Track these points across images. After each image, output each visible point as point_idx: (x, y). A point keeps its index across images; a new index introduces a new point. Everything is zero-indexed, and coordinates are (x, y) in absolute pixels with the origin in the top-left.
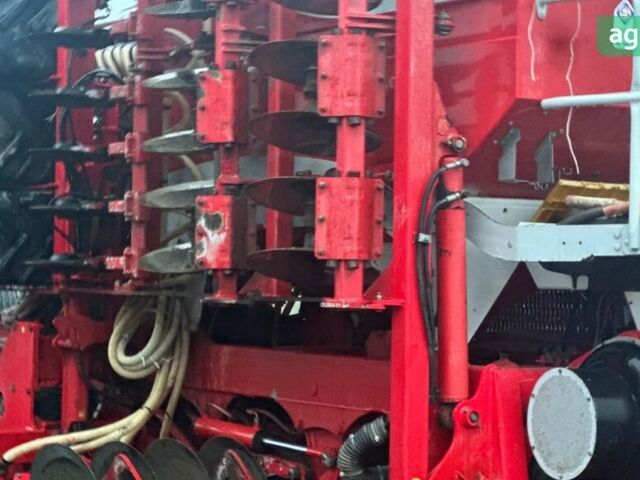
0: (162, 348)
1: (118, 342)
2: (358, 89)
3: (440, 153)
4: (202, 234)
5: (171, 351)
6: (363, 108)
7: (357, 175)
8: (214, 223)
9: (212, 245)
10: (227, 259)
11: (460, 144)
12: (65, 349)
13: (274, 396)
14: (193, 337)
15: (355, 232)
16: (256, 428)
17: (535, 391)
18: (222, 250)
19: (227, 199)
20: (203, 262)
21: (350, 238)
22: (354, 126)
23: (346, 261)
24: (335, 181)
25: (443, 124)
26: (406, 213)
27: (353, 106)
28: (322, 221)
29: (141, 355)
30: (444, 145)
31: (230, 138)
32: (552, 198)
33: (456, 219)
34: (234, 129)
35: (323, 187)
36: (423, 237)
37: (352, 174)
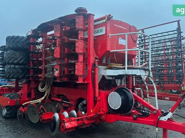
0: (47, 87)
1: (40, 87)
2: (82, 49)
3: (95, 59)
4: (55, 71)
5: (48, 88)
6: (83, 52)
7: (82, 62)
8: (57, 70)
9: (56, 73)
10: (59, 75)
11: (97, 58)
12: (32, 88)
13: (64, 94)
14: (51, 86)
15: (82, 71)
16: (62, 99)
17: (109, 95)
18: (58, 74)
19: (59, 66)
20: (55, 76)
21: (81, 72)
22: (81, 54)
23: (81, 76)
24: (78, 63)
25: (95, 54)
26: (90, 68)
27: (81, 51)
28: (76, 69)
29: (43, 89)
30: (95, 58)
31: (59, 57)
32: (109, 66)
33: (97, 69)
34: (60, 56)
35: (76, 64)
36: (93, 72)
37: (81, 62)
